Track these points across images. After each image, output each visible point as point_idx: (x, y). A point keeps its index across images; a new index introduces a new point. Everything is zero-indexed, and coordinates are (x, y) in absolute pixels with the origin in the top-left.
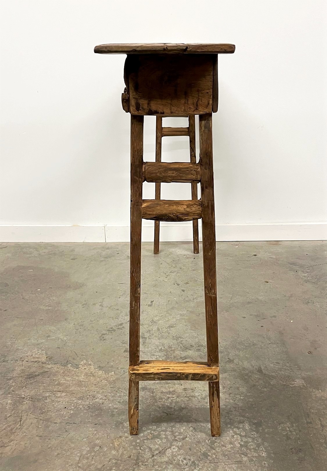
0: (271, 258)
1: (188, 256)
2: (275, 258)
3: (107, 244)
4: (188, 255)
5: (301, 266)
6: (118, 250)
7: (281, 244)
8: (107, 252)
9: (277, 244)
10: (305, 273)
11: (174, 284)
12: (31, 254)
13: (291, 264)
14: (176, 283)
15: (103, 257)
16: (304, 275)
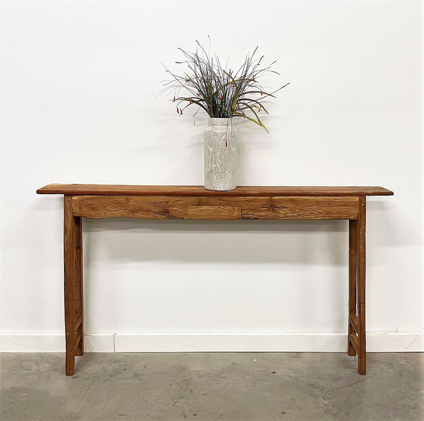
0: (291, 377)
1: (201, 374)
2: (294, 377)
3: (115, 354)
4: (201, 371)
5: (322, 390)
6: (126, 364)
7: (301, 357)
8: (113, 367)
9: (297, 357)
10: (325, 400)
11: (181, 416)
12: (29, 370)
13: (311, 387)
14: (184, 415)
15: (108, 375)
16: (324, 402)
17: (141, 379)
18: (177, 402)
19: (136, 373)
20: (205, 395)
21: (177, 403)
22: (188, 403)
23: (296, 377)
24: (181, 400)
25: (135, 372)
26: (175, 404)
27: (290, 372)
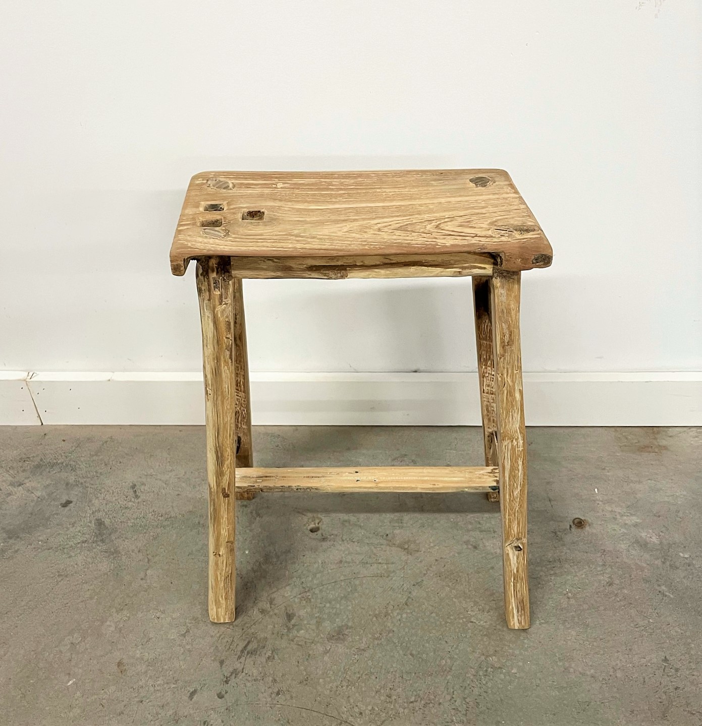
17: (116, 552)
18: (235, 673)
19: (100, 523)
20: (339, 635)
21: (233, 681)
22: (275, 681)
23: (661, 543)
24: (249, 661)
25: (99, 515)
26: (226, 687)
27: (635, 519)
